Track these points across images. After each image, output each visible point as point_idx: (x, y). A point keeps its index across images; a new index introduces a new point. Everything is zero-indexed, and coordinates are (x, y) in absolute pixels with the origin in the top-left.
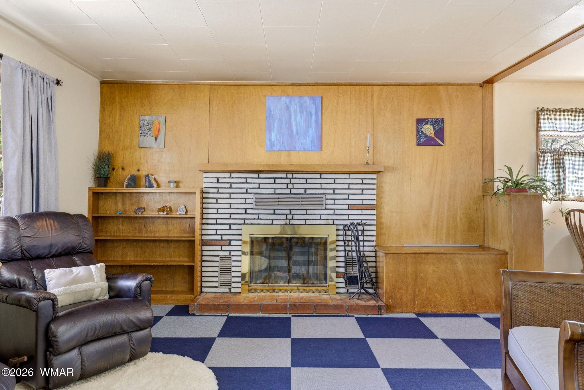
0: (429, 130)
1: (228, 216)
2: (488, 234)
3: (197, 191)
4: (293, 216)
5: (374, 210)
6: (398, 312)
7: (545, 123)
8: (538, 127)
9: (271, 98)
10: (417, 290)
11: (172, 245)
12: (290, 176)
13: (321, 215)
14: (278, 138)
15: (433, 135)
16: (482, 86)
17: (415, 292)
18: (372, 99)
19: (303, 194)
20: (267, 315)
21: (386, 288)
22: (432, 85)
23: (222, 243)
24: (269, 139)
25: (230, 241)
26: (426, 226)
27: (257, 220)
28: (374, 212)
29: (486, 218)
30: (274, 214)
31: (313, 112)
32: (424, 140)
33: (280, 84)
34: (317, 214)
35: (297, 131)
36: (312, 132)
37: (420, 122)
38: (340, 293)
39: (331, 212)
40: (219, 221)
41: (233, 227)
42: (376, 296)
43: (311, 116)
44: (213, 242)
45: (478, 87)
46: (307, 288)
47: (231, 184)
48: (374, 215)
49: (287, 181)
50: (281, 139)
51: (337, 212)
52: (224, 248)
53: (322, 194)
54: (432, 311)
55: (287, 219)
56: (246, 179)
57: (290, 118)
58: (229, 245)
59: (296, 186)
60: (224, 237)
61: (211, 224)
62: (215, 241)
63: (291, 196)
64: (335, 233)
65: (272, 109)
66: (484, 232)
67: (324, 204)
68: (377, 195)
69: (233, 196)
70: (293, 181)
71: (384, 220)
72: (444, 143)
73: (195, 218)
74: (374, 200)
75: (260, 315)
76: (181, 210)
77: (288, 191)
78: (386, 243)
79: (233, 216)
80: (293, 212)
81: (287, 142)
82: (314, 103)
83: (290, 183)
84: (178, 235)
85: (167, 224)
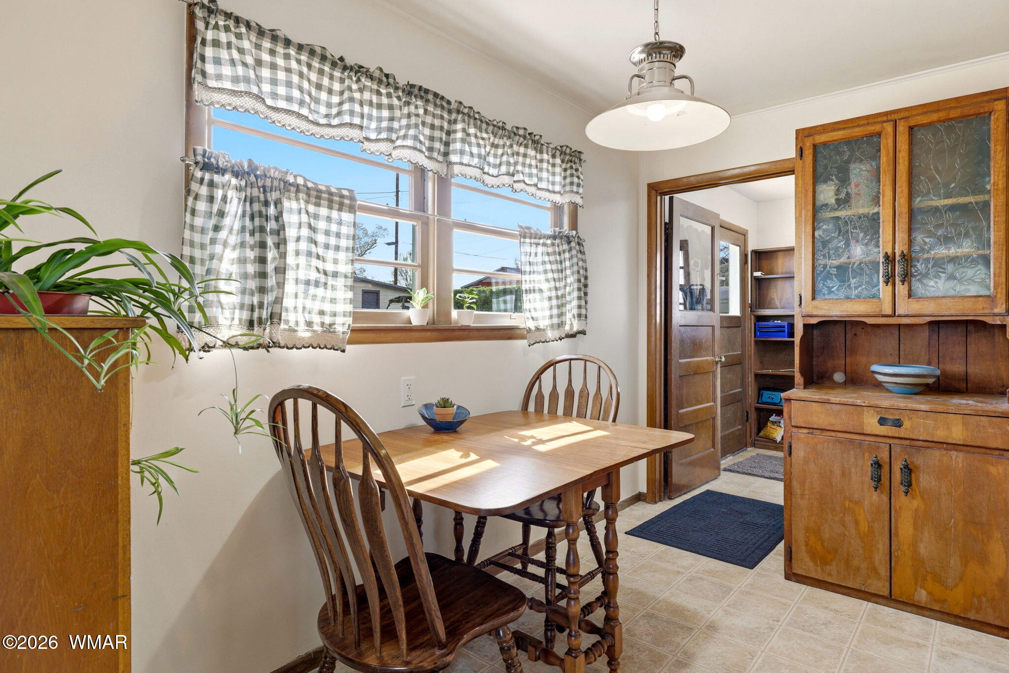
7: (215, 60)
8: (192, 66)
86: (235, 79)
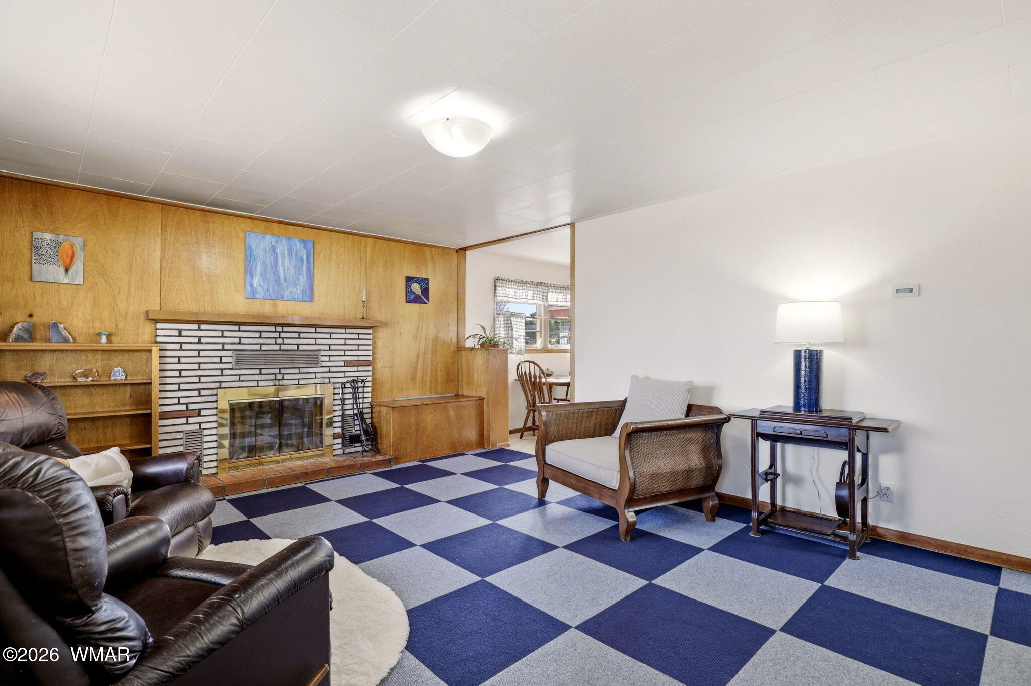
0: (416, 288)
1: (196, 379)
2: (462, 384)
3: (153, 347)
4: (283, 376)
5: (369, 366)
6: (403, 463)
7: (500, 290)
8: (495, 293)
9: (252, 235)
10: (419, 440)
11: (100, 424)
12: (279, 329)
13: (315, 373)
14: (262, 284)
15: (420, 293)
16: (457, 252)
17: (417, 441)
18: (366, 250)
19: (294, 350)
20: (274, 489)
21: (393, 441)
22: (419, 245)
23: (187, 413)
24: (250, 285)
25: (200, 410)
26: (413, 379)
27: (238, 383)
28: (370, 368)
29: (460, 370)
30: (260, 374)
31: (305, 258)
32: (412, 297)
33: (264, 219)
34: (311, 373)
35: (285, 278)
36: (303, 279)
37: (409, 279)
38: (336, 455)
39: (327, 369)
40: (183, 387)
41: (203, 392)
42: (376, 450)
43: (302, 262)
44: (173, 415)
45: (454, 253)
46: (302, 455)
47: (200, 338)
48: (369, 371)
49: (277, 335)
50: (266, 285)
51: (333, 369)
52: (191, 420)
53: (316, 350)
54: (421, 457)
55: (276, 379)
56: (222, 332)
57: (277, 263)
58: (199, 415)
59: (286, 341)
60: (191, 407)
61: (170, 391)
62: (178, 413)
63: (281, 352)
64: (332, 391)
65: (254, 248)
66: (458, 382)
67: (320, 361)
68: (373, 350)
69: (202, 353)
70: (283, 335)
71: (377, 376)
72: (428, 301)
73: (151, 383)
74: (369, 355)
75: (265, 491)
76: (117, 374)
77: (277, 347)
78: (379, 398)
79: (203, 379)
80: (283, 371)
81: (273, 289)
82: (305, 247)
83: (280, 338)
84: (112, 410)
85: (91, 395)
86: (503, 293)
